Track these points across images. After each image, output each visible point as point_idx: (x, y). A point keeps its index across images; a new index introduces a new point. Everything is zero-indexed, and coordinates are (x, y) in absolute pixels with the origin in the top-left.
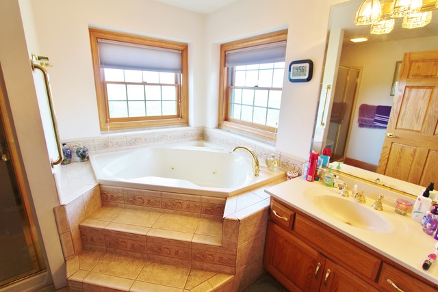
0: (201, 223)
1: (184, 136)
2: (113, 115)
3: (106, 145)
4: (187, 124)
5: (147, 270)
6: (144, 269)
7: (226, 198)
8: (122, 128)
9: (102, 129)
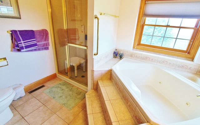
0: (129, 121)
1: (182, 67)
2: (142, 42)
3: (131, 55)
4: (192, 59)
5: (99, 115)
6: (99, 114)
7: (148, 122)
8: (144, 50)
9: (134, 47)
